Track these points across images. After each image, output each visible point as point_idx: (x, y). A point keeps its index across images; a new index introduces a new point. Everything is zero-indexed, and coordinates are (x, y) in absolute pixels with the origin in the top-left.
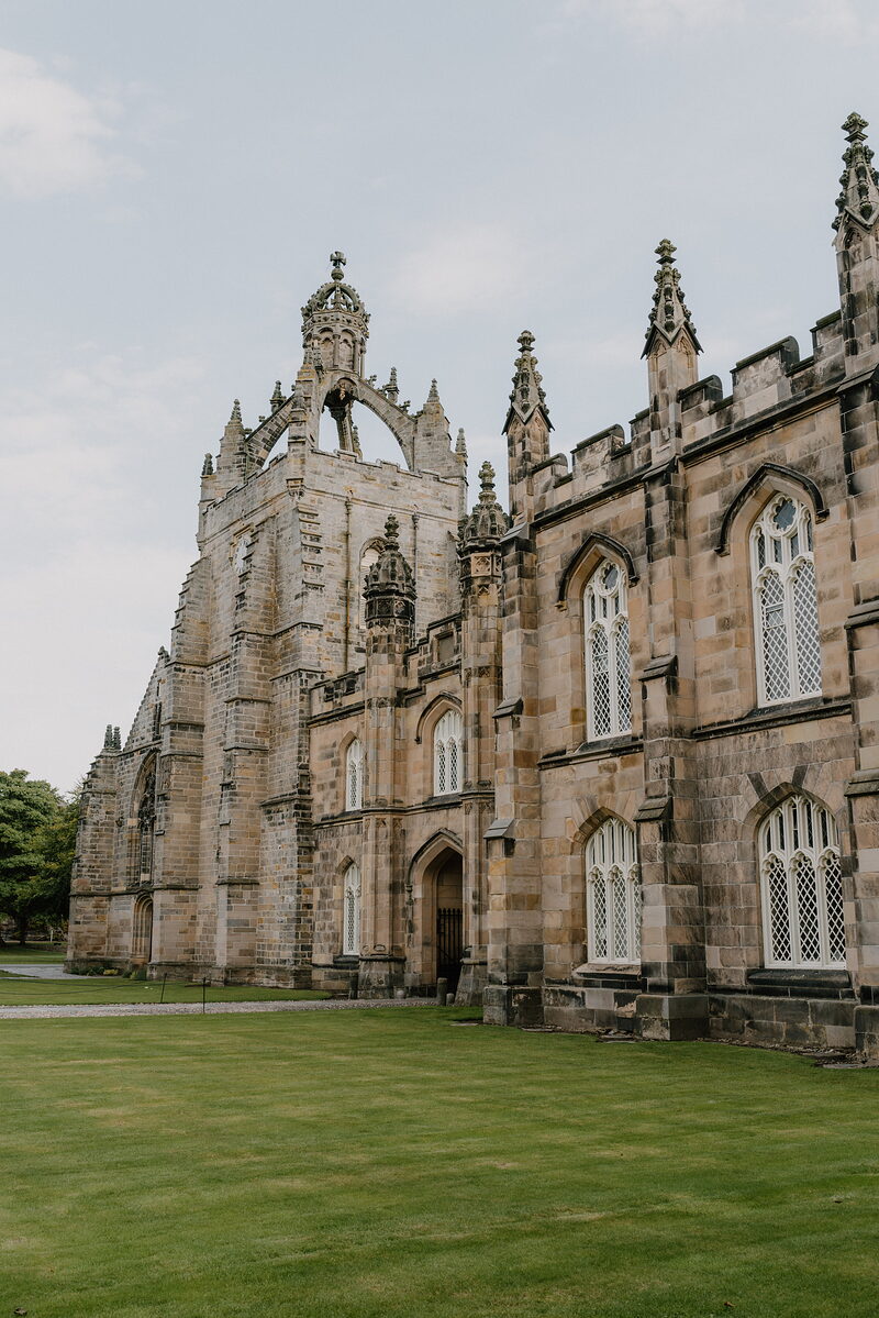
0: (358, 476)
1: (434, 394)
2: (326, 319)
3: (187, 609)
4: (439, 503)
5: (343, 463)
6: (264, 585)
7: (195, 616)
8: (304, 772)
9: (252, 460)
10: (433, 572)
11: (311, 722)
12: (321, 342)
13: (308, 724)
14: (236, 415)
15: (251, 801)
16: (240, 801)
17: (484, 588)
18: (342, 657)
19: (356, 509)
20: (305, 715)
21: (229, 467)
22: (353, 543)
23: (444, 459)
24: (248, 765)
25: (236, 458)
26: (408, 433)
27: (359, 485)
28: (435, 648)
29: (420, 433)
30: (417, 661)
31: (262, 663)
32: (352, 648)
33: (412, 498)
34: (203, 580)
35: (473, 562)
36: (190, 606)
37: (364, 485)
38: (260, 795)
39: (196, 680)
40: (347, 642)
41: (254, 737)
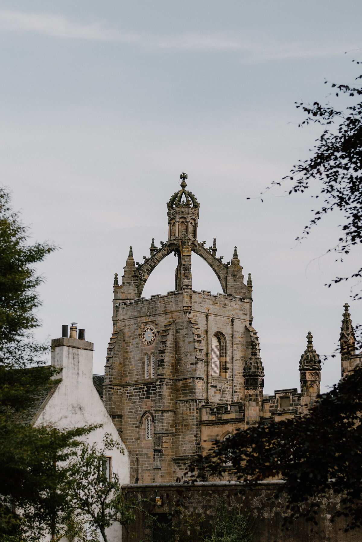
0: (211, 302)
1: (236, 254)
2: (182, 212)
3: (114, 358)
4: (242, 312)
5: (205, 297)
6: (171, 355)
7: (118, 360)
8: (198, 446)
9: (141, 280)
10: (239, 346)
11: (201, 423)
12: (179, 223)
13: (200, 424)
14: (131, 255)
15: (169, 458)
16: (165, 458)
17: (312, 385)
18: (206, 390)
19: (211, 318)
20: (199, 420)
21: (129, 283)
22: (209, 335)
23: (242, 289)
24: (167, 441)
25: (133, 278)
26: (223, 273)
27: (211, 306)
28: (279, 401)
29: (230, 274)
30: (269, 406)
31: (171, 393)
32: (209, 385)
33: (231, 311)
34: (120, 342)
35: (307, 374)
36: (115, 355)
37: (213, 306)
38: (172, 455)
39: (119, 393)
40: (208, 383)
41: (169, 428)
